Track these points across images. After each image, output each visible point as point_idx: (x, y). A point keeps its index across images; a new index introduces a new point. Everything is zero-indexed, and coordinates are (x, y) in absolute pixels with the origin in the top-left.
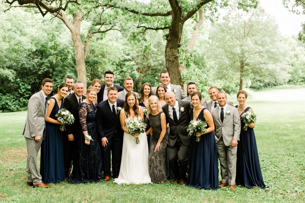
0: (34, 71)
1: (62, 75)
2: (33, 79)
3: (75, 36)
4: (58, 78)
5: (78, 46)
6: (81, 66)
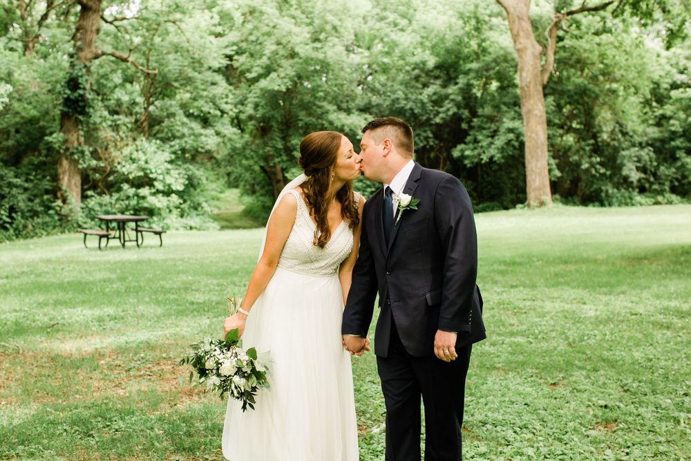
0: (424, 118)
1: (493, 127)
2: (422, 138)
3: (517, 22)
4: (484, 135)
5: (525, 48)
6: (532, 102)
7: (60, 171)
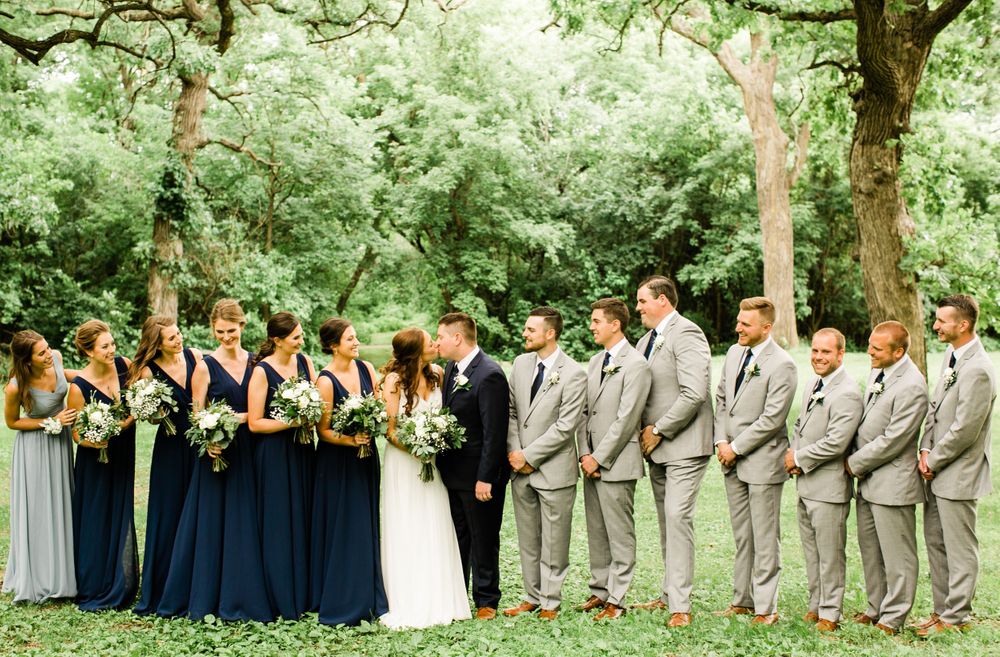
0: (641, 228)
1: (730, 241)
2: (638, 254)
4: (717, 252)
5: (766, 139)
6: (773, 210)
7: (151, 291)
